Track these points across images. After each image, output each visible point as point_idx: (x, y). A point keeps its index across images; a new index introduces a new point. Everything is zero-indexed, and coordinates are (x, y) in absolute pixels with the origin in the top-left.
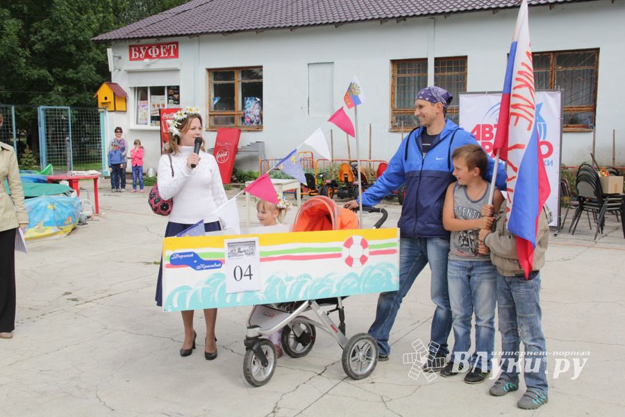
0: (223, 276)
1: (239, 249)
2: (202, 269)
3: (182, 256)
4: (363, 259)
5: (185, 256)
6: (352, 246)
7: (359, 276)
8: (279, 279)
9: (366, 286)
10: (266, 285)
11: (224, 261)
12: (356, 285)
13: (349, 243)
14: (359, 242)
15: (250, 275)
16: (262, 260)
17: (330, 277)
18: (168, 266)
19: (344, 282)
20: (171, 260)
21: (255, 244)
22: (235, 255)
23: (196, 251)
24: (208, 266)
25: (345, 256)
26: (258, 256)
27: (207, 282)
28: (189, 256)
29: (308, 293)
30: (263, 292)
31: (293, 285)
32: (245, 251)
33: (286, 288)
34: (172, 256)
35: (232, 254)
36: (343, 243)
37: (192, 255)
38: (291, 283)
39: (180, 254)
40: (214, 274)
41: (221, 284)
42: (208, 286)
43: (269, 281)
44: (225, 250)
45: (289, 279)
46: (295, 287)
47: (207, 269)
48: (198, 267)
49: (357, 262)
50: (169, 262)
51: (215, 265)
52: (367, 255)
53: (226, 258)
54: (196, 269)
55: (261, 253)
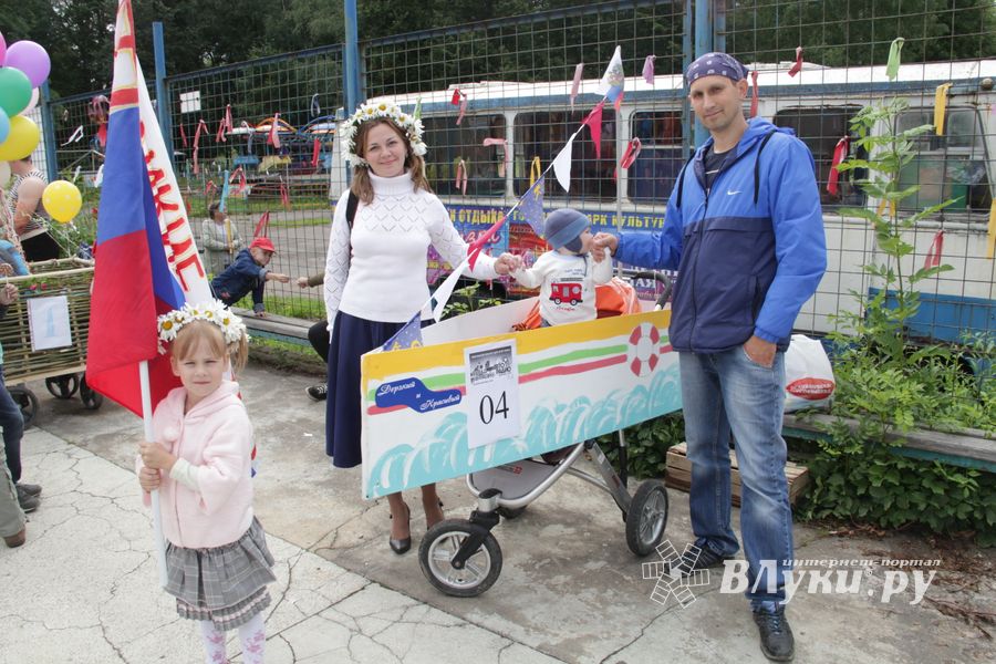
0: (462, 418)
1: (488, 363)
2: (430, 409)
3: (396, 389)
4: (653, 361)
5: (401, 388)
6: (640, 341)
7: (648, 389)
8: (546, 411)
9: (655, 405)
10: (529, 425)
11: (464, 388)
12: (643, 406)
13: (635, 337)
14: (649, 334)
15: (505, 410)
16: (522, 380)
17: (612, 398)
18: (371, 411)
19: (631, 402)
20: (378, 399)
21: (510, 353)
22: (482, 376)
23: (420, 376)
24: (440, 403)
25: (630, 360)
26: (515, 373)
27: (438, 433)
28: (408, 386)
29: (586, 430)
30: (524, 436)
31: (565, 420)
32: (496, 367)
33: (555, 424)
34: (379, 390)
35: (477, 375)
36: (628, 337)
37: (413, 385)
38: (562, 415)
39: (393, 384)
40: (450, 416)
41: (461, 432)
42: (440, 440)
43: (532, 415)
44: (466, 368)
45: (559, 409)
46: (567, 423)
47: (437, 407)
48: (424, 407)
49: (645, 367)
50: (373, 403)
51: (451, 399)
52: (657, 354)
53: (468, 383)
54: (419, 411)
55: (521, 367)
